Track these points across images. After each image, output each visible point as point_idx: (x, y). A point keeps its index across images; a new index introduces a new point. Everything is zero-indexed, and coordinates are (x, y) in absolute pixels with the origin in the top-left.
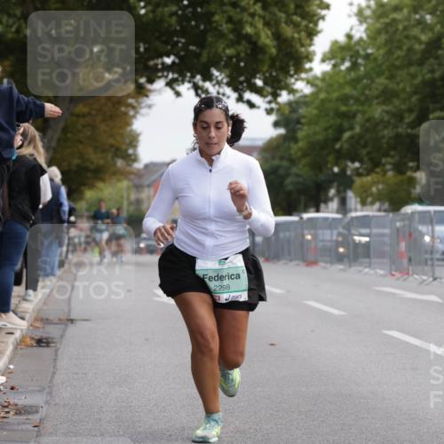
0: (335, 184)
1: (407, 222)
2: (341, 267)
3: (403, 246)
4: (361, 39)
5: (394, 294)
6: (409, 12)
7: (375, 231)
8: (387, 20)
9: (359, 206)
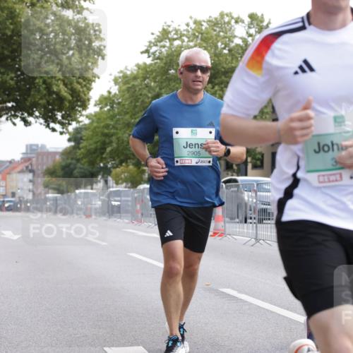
0: (102, 173)
1: (141, 194)
2: (104, 218)
3: (138, 207)
4: (115, 94)
5: (133, 233)
6: (141, 81)
7: (123, 199)
8: (130, 86)
9: (115, 185)
